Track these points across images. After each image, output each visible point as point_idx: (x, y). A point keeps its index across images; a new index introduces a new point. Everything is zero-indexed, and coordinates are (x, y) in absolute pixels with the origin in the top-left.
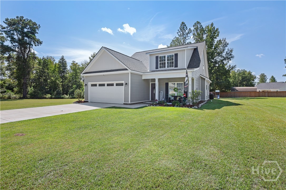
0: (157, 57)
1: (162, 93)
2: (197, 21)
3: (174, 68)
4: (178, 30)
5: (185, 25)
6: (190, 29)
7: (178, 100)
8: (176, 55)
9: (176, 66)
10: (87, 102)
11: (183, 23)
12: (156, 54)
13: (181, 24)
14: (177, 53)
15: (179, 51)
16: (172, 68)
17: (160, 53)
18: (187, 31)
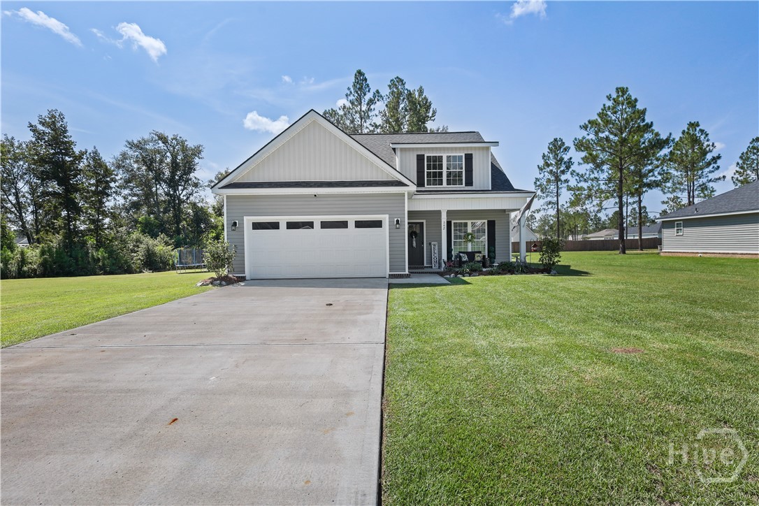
0: (420, 158)
1: (435, 245)
2: (397, 77)
3: (463, 187)
4: (349, 89)
5: (366, 80)
6: (378, 92)
7: (478, 262)
8: (469, 158)
9: (469, 182)
10: (243, 279)
11: (360, 73)
12: (417, 149)
13: (356, 75)
14: (470, 152)
15: (475, 148)
16: (457, 187)
17: (429, 149)
18: (369, 96)
